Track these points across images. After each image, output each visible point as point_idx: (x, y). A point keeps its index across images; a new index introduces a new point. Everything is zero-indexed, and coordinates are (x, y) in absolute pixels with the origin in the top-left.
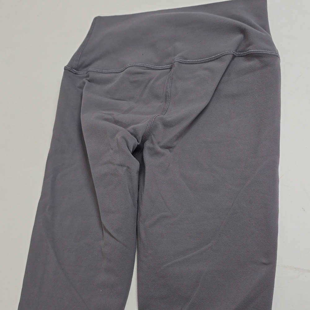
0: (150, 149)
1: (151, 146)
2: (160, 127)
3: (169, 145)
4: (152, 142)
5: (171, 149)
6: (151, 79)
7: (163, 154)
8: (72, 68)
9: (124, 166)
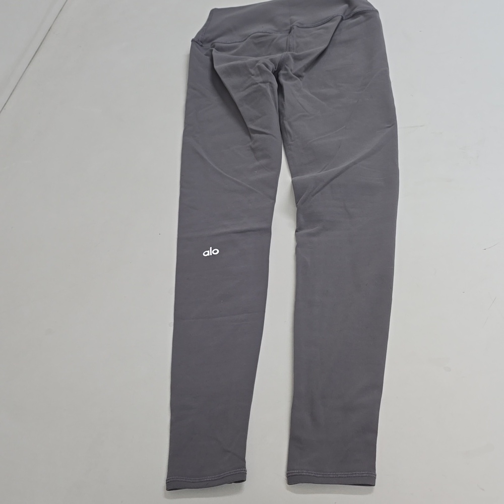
0: (284, 74)
1: (285, 72)
2: (292, 60)
3: (300, 73)
4: (286, 70)
5: (301, 78)
6: (275, 39)
7: (296, 79)
8: (198, 40)
9: (267, 82)
